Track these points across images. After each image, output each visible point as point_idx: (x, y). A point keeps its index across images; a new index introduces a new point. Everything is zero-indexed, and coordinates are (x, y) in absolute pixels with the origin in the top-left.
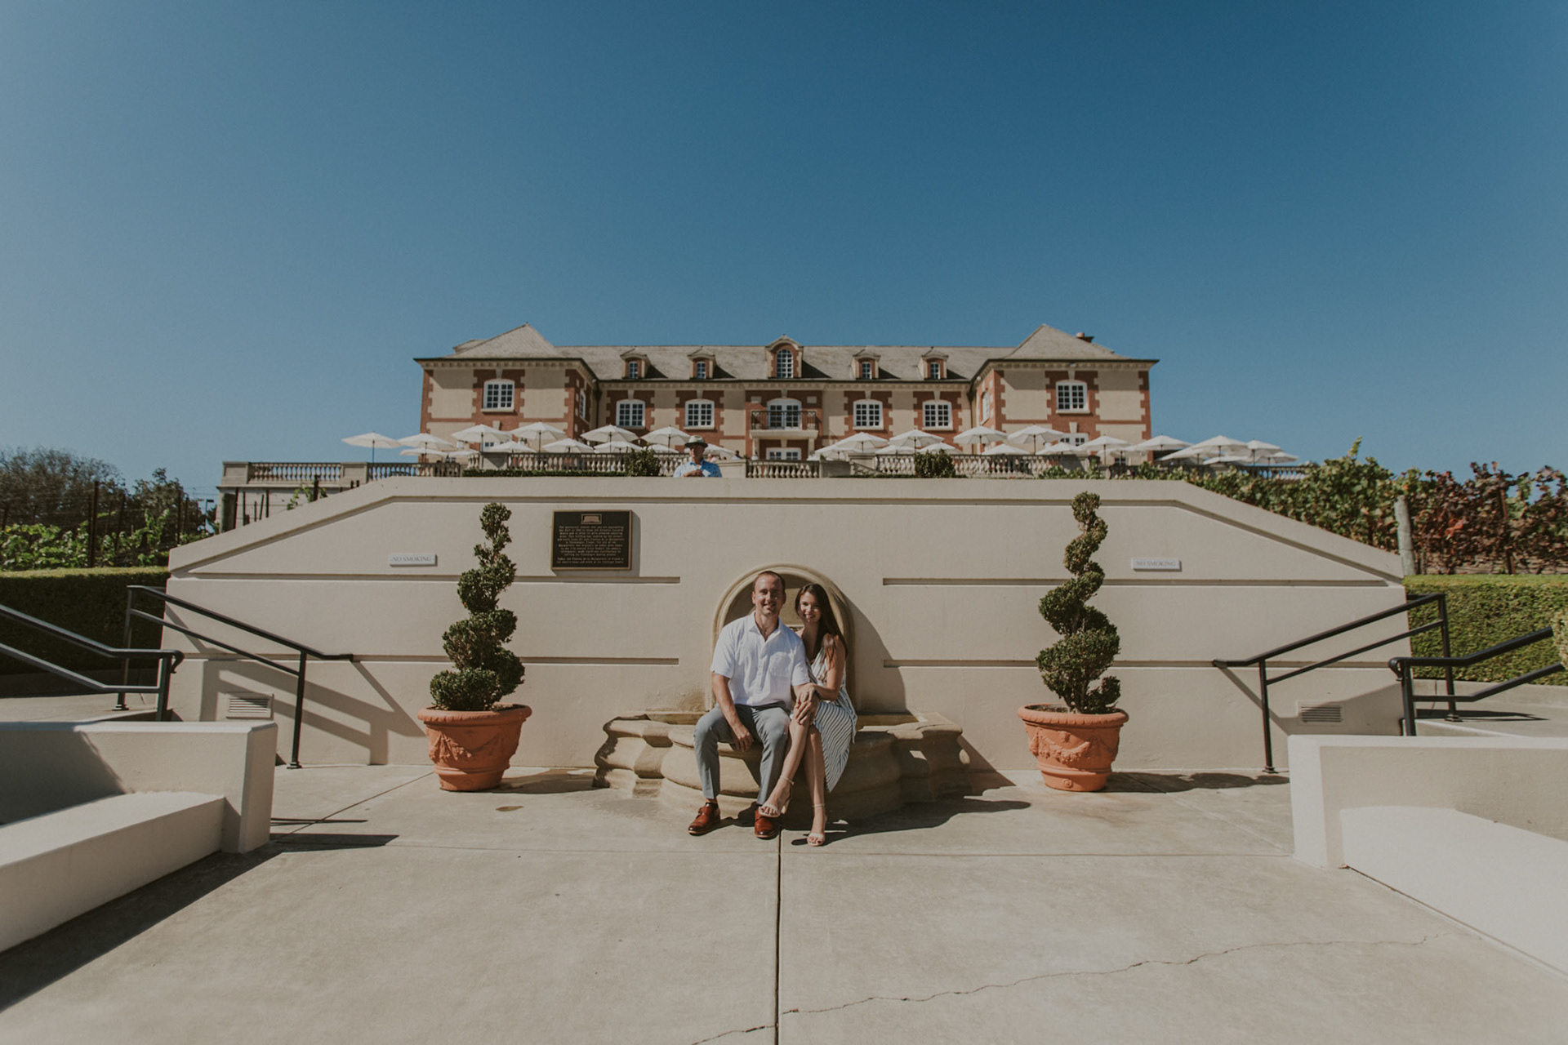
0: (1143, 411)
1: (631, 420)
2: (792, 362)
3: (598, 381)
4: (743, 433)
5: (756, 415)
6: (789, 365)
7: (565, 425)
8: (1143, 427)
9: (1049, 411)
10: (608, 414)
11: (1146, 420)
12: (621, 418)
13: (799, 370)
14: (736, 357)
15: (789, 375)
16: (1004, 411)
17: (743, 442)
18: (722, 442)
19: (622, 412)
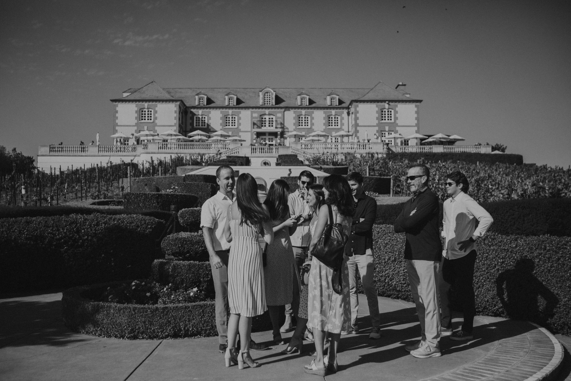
0: (416, 122)
1: (201, 124)
2: (271, 98)
3: (187, 107)
4: (249, 129)
5: (255, 122)
6: (270, 100)
7: (175, 128)
8: (416, 128)
9: (377, 122)
10: (191, 121)
11: (417, 125)
12: (196, 123)
13: (274, 101)
14: (246, 94)
15: (270, 104)
16: (358, 121)
17: (250, 134)
18: (240, 134)
19: (196, 120)
